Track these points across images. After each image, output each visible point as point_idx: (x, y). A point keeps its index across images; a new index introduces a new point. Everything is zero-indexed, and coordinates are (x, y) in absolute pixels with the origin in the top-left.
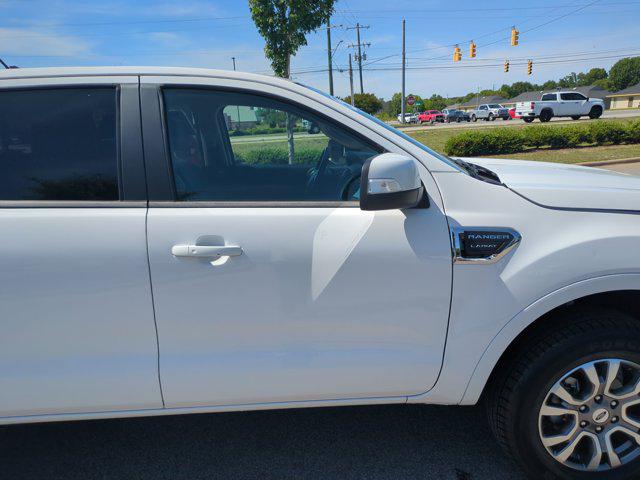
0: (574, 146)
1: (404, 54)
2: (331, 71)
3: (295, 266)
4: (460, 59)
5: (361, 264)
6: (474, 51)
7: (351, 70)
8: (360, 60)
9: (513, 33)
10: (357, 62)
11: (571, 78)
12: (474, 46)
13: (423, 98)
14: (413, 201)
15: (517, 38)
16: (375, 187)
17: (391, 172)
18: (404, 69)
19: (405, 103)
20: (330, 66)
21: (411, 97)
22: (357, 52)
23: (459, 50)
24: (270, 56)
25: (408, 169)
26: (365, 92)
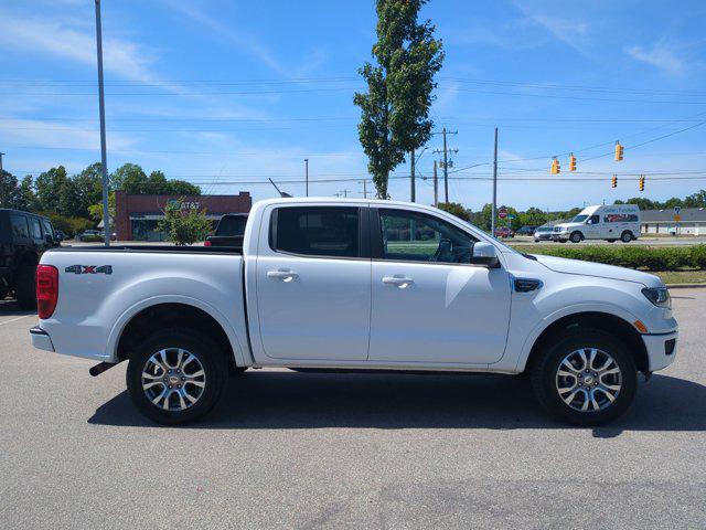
0: (673, 269)
1: (495, 163)
2: (413, 177)
3: (437, 290)
4: (558, 172)
5: (468, 292)
6: (574, 164)
7: (436, 178)
8: (446, 167)
9: (617, 147)
10: (443, 169)
11: (700, 196)
12: (574, 159)
13: (518, 211)
14: (493, 264)
15: (621, 153)
16: (476, 254)
17: (483, 249)
18: (495, 179)
19: (496, 216)
20: (413, 172)
21: (503, 209)
22: (443, 158)
23: (557, 162)
24: (372, 171)
25: (490, 248)
26: (451, 201)
